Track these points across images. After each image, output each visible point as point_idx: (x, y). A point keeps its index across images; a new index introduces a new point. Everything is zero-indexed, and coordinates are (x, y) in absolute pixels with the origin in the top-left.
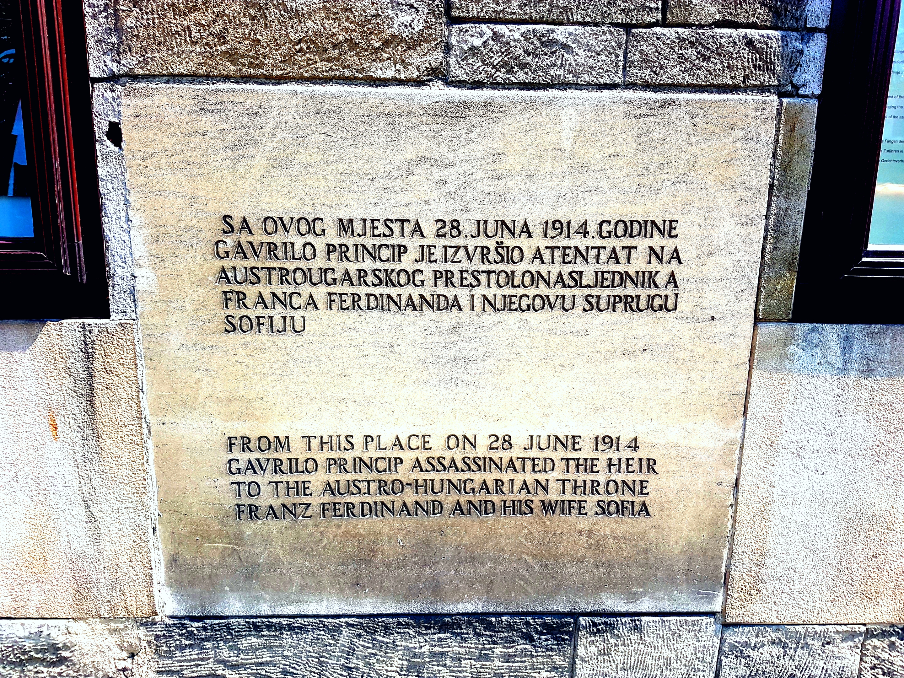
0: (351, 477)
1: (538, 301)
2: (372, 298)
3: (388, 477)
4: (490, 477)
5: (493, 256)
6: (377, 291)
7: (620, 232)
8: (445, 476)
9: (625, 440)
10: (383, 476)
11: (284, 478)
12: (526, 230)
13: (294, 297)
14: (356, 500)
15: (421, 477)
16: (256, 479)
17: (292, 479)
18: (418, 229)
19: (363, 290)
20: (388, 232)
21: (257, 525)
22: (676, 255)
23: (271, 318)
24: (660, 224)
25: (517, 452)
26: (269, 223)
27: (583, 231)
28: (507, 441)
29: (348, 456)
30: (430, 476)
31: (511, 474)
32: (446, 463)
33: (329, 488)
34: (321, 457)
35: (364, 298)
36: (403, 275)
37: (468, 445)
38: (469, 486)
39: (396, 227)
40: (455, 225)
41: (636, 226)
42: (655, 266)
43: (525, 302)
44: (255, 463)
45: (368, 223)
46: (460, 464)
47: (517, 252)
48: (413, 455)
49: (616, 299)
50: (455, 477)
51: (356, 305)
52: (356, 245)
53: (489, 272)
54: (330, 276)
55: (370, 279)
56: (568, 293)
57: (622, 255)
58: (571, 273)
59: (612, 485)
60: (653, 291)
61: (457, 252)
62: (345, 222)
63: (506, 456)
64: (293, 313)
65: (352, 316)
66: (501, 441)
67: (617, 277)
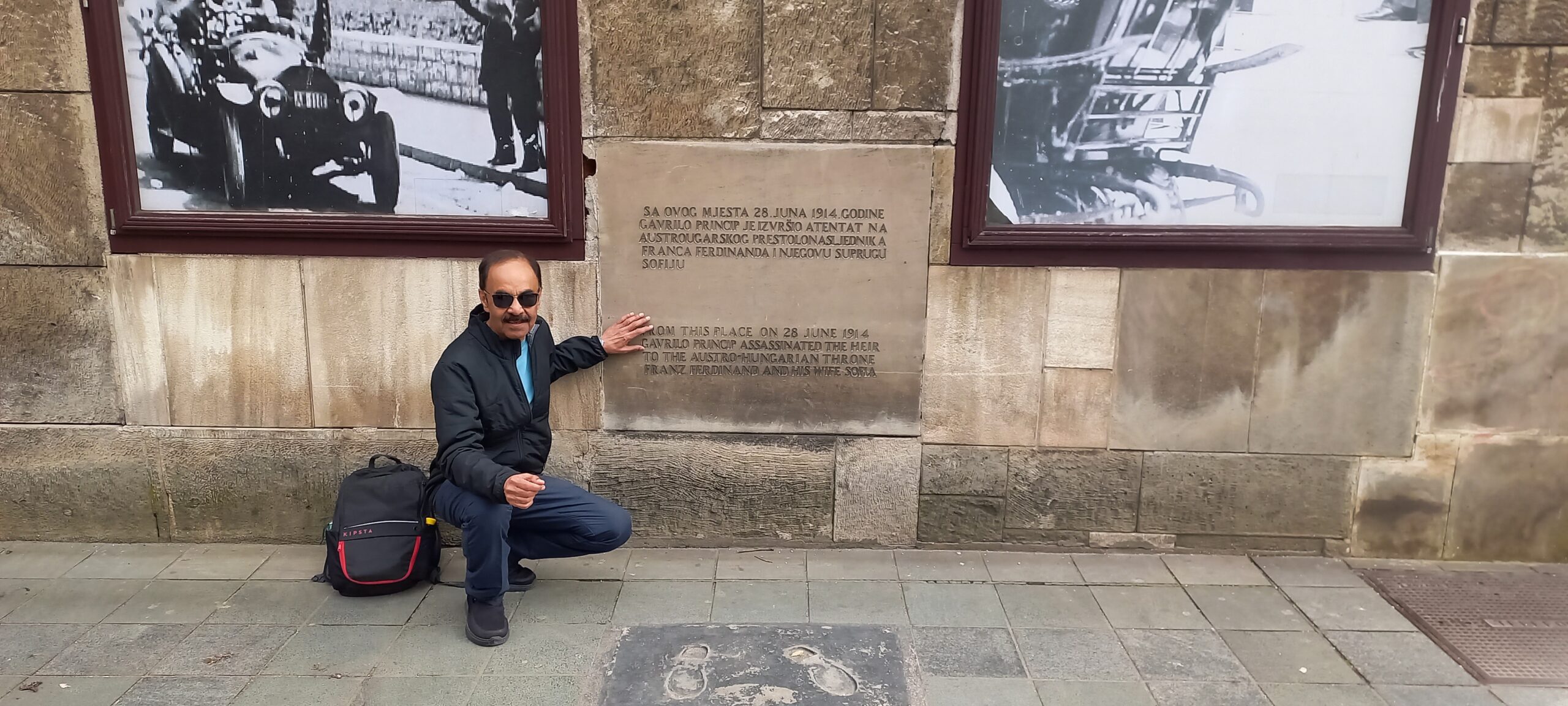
0: (708, 351)
1: (810, 252)
2: (720, 250)
3: (728, 351)
4: (785, 352)
5: (785, 227)
6: (723, 246)
7: (853, 215)
8: (760, 352)
9: (861, 331)
10: (725, 351)
11: (671, 350)
12: (803, 213)
13: (679, 249)
14: (710, 364)
15: (746, 352)
16: (656, 350)
17: (675, 351)
18: (745, 213)
19: (715, 246)
20: (729, 215)
21: (656, 377)
22: (883, 229)
23: (666, 260)
24: (874, 212)
25: (800, 339)
26: (668, 209)
27: (833, 214)
28: (795, 331)
29: (706, 339)
30: (751, 352)
31: (796, 352)
32: (760, 344)
33: (695, 357)
34: (691, 340)
35: (715, 249)
36: (737, 237)
37: (772, 334)
38: (773, 358)
39: (733, 212)
40: (765, 211)
41: (861, 212)
42: (872, 234)
43: (803, 252)
44: (655, 341)
45: (719, 209)
46: (768, 345)
47: (798, 225)
48: (743, 339)
49: (852, 252)
50: (765, 352)
51: (712, 254)
52: (712, 221)
53: (783, 236)
54: (698, 238)
55: (719, 239)
56: (827, 248)
57: (855, 228)
58: (828, 237)
59: (854, 358)
60: (873, 248)
61: (765, 225)
62: (707, 210)
63: (794, 340)
64: (679, 258)
65: (710, 259)
66: (791, 332)
67: (853, 239)
